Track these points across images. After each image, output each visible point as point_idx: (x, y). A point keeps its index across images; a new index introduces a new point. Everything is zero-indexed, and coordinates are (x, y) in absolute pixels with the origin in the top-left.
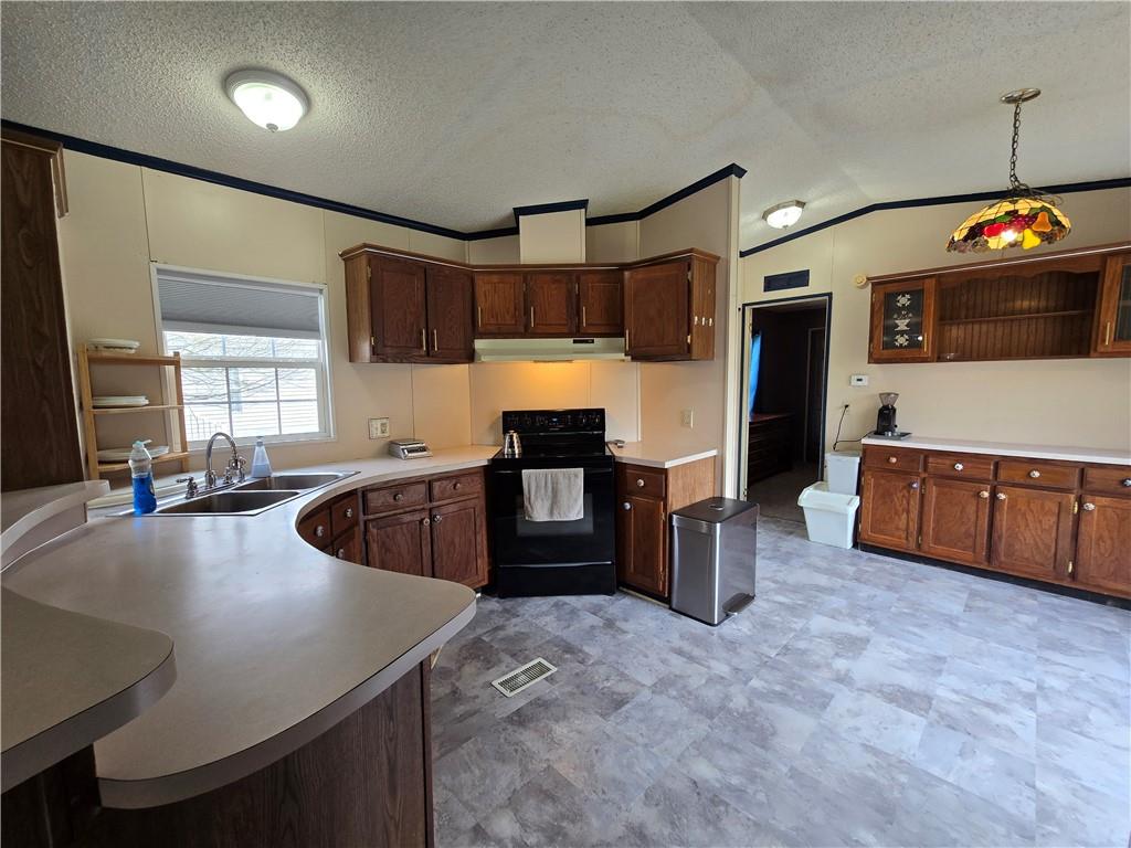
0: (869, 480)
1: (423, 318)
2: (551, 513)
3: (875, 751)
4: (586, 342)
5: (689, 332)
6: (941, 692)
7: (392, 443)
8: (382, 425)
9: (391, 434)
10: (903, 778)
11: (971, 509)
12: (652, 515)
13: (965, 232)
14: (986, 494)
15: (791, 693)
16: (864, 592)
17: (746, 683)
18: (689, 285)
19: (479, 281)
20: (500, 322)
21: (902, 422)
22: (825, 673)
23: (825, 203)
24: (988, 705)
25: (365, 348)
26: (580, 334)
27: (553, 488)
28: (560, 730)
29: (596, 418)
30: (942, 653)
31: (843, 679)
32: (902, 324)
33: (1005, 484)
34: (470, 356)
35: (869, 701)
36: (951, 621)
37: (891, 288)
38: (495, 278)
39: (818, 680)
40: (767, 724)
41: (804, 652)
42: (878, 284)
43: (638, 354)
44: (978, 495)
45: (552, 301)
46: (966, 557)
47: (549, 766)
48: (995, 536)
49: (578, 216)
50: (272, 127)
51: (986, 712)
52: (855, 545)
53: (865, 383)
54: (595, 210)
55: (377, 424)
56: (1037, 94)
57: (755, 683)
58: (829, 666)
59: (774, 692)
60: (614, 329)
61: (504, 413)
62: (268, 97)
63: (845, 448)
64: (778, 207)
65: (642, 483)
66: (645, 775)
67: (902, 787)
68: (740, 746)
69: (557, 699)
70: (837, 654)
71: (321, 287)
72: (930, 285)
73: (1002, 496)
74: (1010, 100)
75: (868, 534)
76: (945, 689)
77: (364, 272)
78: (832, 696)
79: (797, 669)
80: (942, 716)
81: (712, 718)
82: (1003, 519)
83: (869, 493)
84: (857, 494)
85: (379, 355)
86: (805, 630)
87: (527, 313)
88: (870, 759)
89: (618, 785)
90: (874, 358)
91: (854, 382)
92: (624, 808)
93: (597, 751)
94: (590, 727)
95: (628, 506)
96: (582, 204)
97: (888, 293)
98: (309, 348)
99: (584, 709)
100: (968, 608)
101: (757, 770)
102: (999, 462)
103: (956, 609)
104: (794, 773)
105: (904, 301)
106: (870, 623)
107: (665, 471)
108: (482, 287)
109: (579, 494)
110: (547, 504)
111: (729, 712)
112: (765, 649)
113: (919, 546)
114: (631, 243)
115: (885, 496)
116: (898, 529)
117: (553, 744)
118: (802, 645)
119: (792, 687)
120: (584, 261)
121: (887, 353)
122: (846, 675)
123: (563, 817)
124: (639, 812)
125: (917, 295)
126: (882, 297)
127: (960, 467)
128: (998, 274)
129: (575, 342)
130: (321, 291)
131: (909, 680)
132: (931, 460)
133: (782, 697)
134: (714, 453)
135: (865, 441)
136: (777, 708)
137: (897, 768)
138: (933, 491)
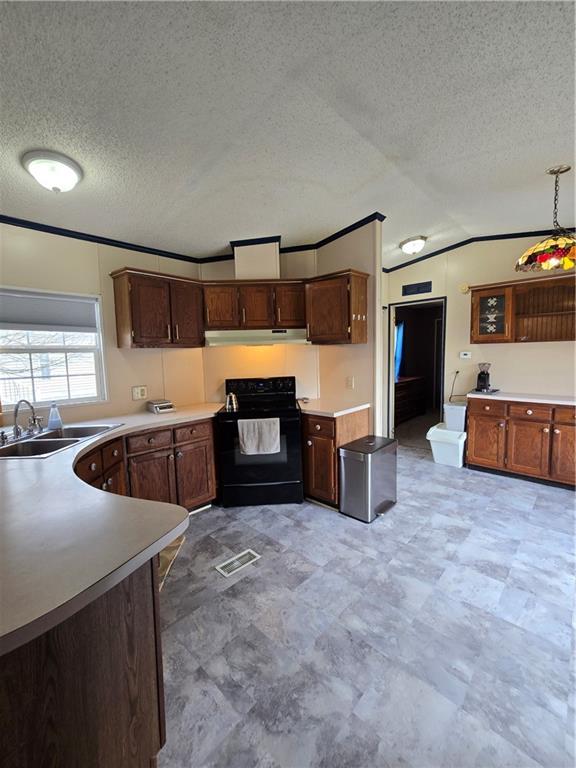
0: (472, 421)
1: (168, 318)
2: (258, 449)
3: (469, 606)
4: (281, 331)
5: (349, 325)
6: (515, 565)
7: (149, 403)
8: (142, 390)
9: (147, 397)
10: (487, 624)
11: (538, 440)
12: (325, 449)
13: (526, 259)
14: (547, 430)
15: (417, 568)
16: (469, 497)
17: (387, 563)
18: (349, 293)
19: (207, 292)
20: (222, 319)
21: (493, 383)
22: (440, 554)
23: (439, 238)
24: (546, 572)
25: (128, 338)
26: (276, 326)
27: (259, 432)
28: (260, 599)
29: (289, 383)
30: (516, 538)
31: (451, 558)
32: (492, 318)
33: (558, 423)
34: (202, 343)
35: (469, 572)
36: (524, 516)
37: (485, 294)
38: (218, 290)
39: (436, 558)
40: (400, 591)
41: (427, 540)
42: (475, 291)
43: (316, 340)
44: (542, 431)
45: (257, 304)
46: (535, 472)
47: (252, 625)
48: (554, 457)
49: (274, 247)
50: (56, 190)
51: (543, 577)
52: (465, 465)
53: (469, 356)
54: (285, 244)
55: (138, 391)
56: (569, 169)
57: (394, 562)
58: (443, 548)
59: (406, 568)
60: (300, 324)
61: (227, 381)
62: (53, 169)
63: (457, 400)
64: (409, 240)
65: (319, 427)
66: (316, 629)
67: (487, 631)
68: (381, 607)
69: (259, 577)
70: (449, 541)
71: (96, 297)
72: (509, 292)
73: (557, 431)
74: (553, 172)
75: (473, 458)
76: (518, 562)
77: (126, 287)
78: (444, 570)
79: (422, 552)
80: (516, 581)
81: (363, 587)
82: (559, 447)
83: (473, 430)
84: (465, 431)
85: (137, 342)
86: (428, 525)
87: (240, 312)
88: (467, 612)
89: (297, 636)
90: (474, 341)
91: (462, 356)
92: (300, 652)
93: (285, 613)
94: (281, 596)
95: (310, 443)
96: (277, 239)
97: (482, 297)
98: (90, 339)
99: (277, 584)
100: (536, 507)
101: (391, 622)
102: (555, 409)
103: (528, 507)
104: (416, 624)
105: (492, 302)
106: (472, 518)
107: (334, 419)
108: (209, 295)
109: (276, 435)
110: (255, 443)
111: (375, 582)
112: (401, 538)
113: (505, 465)
114: (311, 265)
115: (483, 432)
116: (491, 454)
117: (255, 608)
118: (426, 535)
119: (418, 563)
120: (279, 277)
121: (482, 337)
122: (454, 554)
123: (259, 660)
124: (311, 655)
125: (501, 298)
126: (478, 299)
127: (530, 412)
128: (552, 285)
129: (273, 332)
130: (97, 299)
131: (495, 557)
132: (512, 407)
133: (411, 572)
134: (368, 406)
135: (469, 396)
136: (407, 579)
137: (484, 617)
138: (514, 429)
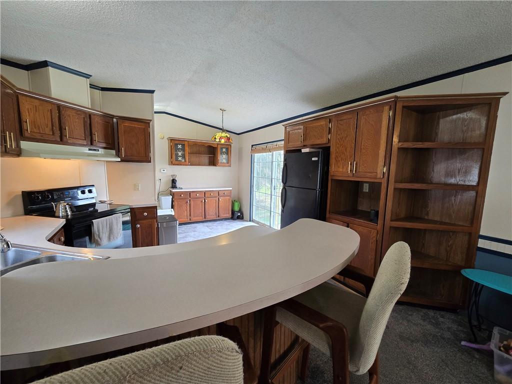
0: (175, 203)
4: (95, 150)
5: (150, 152)
11: (200, 205)
14: (203, 201)
18: (149, 133)
19: (22, 99)
20: (42, 132)
21: (178, 184)
26: (92, 146)
27: (110, 227)
32: (180, 154)
33: (207, 197)
34: (18, 153)
37: (177, 142)
38: (37, 103)
42: (172, 140)
48: (206, 211)
53: (165, 171)
56: (225, 111)
60: (110, 146)
61: (23, 192)
65: (146, 214)
72: (186, 143)
73: (206, 201)
74: (221, 109)
82: (207, 207)
83: (176, 207)
84: (172, 208)
87: (62, 129)
90: (172, 163)
91: (162, 171)
95: (138, 226)
96: (87, 76)
97: (175, 143)
102: (205, 192)
105: (180, 146)
108: (26, 105)
113: (190, 220)
116: (185, 216)
120: (90, 106)
121: (177, 162)
125: (183, 145)
127: (198, 195)
129: (90, 150)
132: (191, 194)
135: (174, 190)
138: (192, 203)
